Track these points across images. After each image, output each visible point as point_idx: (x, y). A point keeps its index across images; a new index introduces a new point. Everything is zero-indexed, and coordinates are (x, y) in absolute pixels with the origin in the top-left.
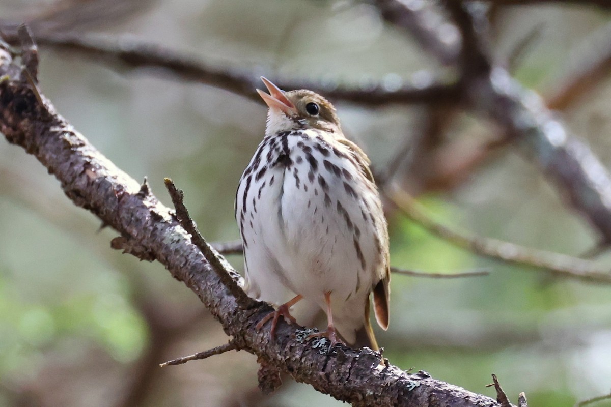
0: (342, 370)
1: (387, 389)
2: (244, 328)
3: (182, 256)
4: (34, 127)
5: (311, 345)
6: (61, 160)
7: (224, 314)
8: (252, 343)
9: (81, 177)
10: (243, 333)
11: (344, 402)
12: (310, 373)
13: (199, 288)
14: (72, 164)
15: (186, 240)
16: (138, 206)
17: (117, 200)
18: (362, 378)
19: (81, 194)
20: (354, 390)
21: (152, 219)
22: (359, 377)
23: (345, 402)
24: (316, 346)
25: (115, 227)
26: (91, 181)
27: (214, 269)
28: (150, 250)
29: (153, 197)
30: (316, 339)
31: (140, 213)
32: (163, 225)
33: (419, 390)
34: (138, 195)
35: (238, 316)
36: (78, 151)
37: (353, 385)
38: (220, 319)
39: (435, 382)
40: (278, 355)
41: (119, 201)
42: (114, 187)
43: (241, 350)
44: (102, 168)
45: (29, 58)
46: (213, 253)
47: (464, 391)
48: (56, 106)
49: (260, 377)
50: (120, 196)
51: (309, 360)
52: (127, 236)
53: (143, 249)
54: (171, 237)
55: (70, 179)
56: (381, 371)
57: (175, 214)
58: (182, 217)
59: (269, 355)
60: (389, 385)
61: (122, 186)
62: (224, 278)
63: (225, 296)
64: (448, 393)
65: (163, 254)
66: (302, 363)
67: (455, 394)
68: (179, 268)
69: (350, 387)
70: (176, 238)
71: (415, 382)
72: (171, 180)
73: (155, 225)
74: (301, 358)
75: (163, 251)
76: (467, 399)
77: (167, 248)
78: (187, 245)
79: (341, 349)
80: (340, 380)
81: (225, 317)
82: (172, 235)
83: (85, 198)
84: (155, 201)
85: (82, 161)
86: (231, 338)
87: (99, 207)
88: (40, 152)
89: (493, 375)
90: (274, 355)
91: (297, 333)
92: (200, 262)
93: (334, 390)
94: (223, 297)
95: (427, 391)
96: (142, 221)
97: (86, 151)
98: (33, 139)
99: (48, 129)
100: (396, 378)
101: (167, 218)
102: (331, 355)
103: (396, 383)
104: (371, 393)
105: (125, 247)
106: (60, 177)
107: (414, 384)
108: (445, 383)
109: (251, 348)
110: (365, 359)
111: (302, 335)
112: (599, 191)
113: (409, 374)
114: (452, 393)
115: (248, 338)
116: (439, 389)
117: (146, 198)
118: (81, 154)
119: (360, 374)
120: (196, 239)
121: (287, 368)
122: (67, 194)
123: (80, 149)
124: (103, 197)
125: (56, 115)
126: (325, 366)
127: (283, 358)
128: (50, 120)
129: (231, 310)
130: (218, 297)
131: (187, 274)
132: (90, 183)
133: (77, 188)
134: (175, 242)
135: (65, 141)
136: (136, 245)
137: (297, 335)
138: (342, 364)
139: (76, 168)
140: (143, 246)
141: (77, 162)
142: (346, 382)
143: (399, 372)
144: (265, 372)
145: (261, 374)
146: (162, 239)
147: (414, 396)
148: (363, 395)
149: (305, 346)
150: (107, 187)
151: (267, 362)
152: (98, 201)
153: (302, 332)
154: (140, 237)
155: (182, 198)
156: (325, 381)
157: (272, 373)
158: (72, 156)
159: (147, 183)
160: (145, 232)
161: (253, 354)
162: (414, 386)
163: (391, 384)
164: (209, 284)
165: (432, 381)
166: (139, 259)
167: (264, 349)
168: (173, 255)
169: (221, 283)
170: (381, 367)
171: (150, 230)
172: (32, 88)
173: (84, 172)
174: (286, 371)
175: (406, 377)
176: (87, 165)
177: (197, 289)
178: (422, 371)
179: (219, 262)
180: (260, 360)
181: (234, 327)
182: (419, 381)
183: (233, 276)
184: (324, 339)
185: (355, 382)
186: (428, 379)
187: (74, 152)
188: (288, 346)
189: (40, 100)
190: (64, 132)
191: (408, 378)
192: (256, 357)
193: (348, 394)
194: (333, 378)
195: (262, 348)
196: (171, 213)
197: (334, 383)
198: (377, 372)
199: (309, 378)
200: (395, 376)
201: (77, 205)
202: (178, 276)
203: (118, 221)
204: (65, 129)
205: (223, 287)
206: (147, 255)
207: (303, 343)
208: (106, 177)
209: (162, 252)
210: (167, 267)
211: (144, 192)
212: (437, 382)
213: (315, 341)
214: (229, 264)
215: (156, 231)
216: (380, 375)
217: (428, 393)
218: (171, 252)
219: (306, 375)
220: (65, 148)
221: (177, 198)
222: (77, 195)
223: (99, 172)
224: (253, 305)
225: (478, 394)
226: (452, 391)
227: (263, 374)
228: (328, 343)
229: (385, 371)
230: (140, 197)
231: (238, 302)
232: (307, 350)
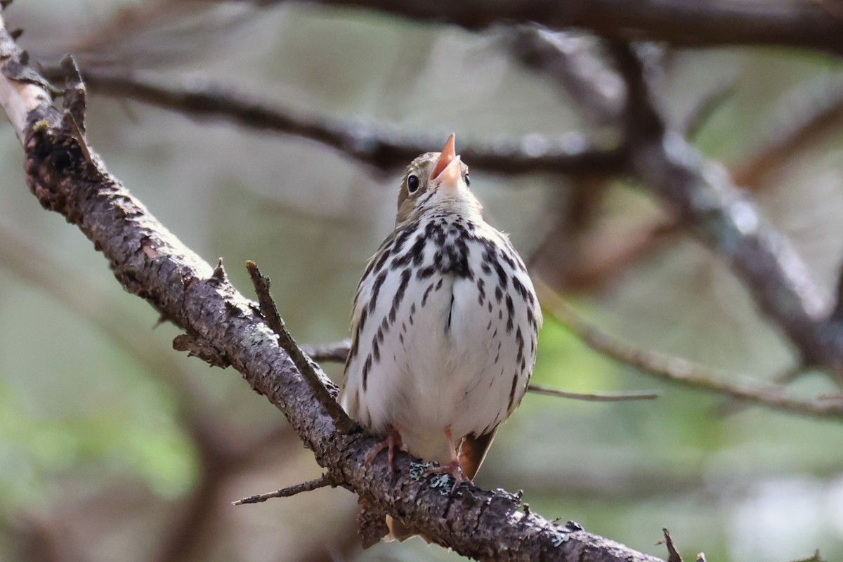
0: (469, 516)
1: (527, 543)
2: (343, 458)
3: (266, 362)
4: (79, 189)
5: (429, 483)
6: (111, 233)
7: (317, 439)
8: (353, 478)
9: (137, 256)
10: (341, 465)
11: (469, 559)
12: (427, 519)
13: (286, 405)
14: (126, 239)
15: (271, 341)
16: (210, 296)
17: (183, 287)
18: (494, 528)
19: (136, 277)
20: (483, 543)
21: (228, 313)
22: (491, 527)
23: (472, 558)
24: (436, 485)
25: (178, 322)
26: (149, 261)
27: (306, 381)
28: (224, 354)
29: (230, 285)
30: (436, 475)
31: (212, 305)
32: (242, 321)
33: (568, 546)
34: (211, 281)
35: (336, 441)
36: (134, 222)
37: (482, 536)
38: (311, 445)
39: (589, 537)
40: (386, 494)
41: (185, 289)
42: (179, 271)
43: (338, 487)
44: (165, 245)
45: (74, 100)
46: (306, 359)
47: (626, 549)
48: (107, 163)
49: (362, 522)
50: (188, 282)
51: (426, 502)
52: (194, 333)
53: (215, 352)
54: (251, 337)
55: (123, 259)
56: (519, 520)
57: (258, 308)
58: (268, 312)
59: (374, 494)
60: (529, 537)
61: (190, 269)
62: (320, 392)
63: (320, 416)
64: (605, 551)
65: (240, 359)
66: (416, 506)
67: (615, 553)
68: (261, 377)
69: (478, 540)
70: (258, 339)
71: (563, 535)
72: (254, 263)
73: (231, 321)
74: (416, 499)
75: (242, 355)
76: (629, 560)
77: (246, 351)
78: (272, 348)
79: (468, 489)
80: (466, 530)
81: (319, 444)
82: (253, 334)
83: (141, 283)
84: (232, 290)
85: (137, 235)
86: (326, 470)
87: (160, 295)
88: (85, 221)
89: (665, 530)
90: (381, 494)
91: (411, 467)
92: (289, 371)
93: (457, 543)
94: (317, 418)
95: (578, 547)
96: (215, 314)
97: (145, 222)
98: (76, 205)
99: (96, 192)
100: (538, 530)
101: (247, 312)
102: (454, 497)
103: (537, 536)
104: (506, 548)
105: (191, 349)
106: (109, 255)
107: (562, 538)
108: (601, 538)
109: (351, 485)
110: (499, 503)
111: (418, 470)
112: (799, 294)
113: (555, 525)
114: (610, 551)
115: (348, 472)
116: (594, 545)
117: (221, 286)
118: (137, 226)
119: (491, 522)
120: (285, 342)
121: (397, 512)
122: (118, 277)
123: (136, 219)
124: (165, 282)
125: (107, 175)
126: (447, 511)
127: (392, 499)
128: (98, 180)
129: (326, 434)
130: (310, 417)
131: (271, 385)
132: (148, 264)
133: (131, 269)
134: (257, 344)
135: (118, 209)
136: (205, 346)
137: (411, 470)
138: (469, 509)
139: (130, 244)
140: (215, 347)
141: (133, 236)
142: (473, 532)
143: (542, 522)
144: (368, 516)
145: (363, 519)
146: (241, 340)
147: (561, 553)
148: (495, 551)
149: (421, 484)
150: (170, 270)
151: (372, 503)
152: (158, 287)
153: (418, 466)
154: (211, 336)
155: (268, 287)
156: (446, 531)
157: (377, 518)
158: (126, 228)
159: (222, 267)
160: (218, 329)
161: (354, 492)
162: (561, 541)
163: (531, 537)
164: (299, 400)
165: (584, 535)
166: (210, 364)
167: (368, 486)
168: (253, 361)
169: (315, 399)
170: (519, 515)
171: (224, 327)
172: (76, 139)
173: (140, 249)
174: (396, 516)
175: (552, 528)
176: (146, 240)
177: (283, 406)
178: (572, 521)
179: (314, 372)
180: (362, 501)
181: (330, 456)
182: (568, 535)
183: (331, 391)
184: (446, 476)
185: (484, 532)
186: (579, 532)
187: (128, 223)
188: (399, 483)
189: (88, 155)
190: (117, 197)
191: (554, 530)
192: (356, 496)
193: (475, 548)
194: (457, 527)
195: (365, 485)
196: (252, 306)
197: (458, 534)
198: (513, 521)
199: (425, 526)
200: (537, 526)
201: (130, 292)
202: (259, 389)
203: (184, 315)
204: (117, 193)
205: (317, 404)
206: (220, 360)
207: (420, 480)
208: (169, 256)
209: (239, 356)
210: (245, 376)
211: (218, 278)
212: (591, 536)
213: (434, 478)
214: (325, 375)
215: (232, 328)
216: (518, 524)
217: (579, 551)
218: (251, 356)
219: (421, 522)
220: (117, 217)
221: (261, 288)
222: (130, 279)
223: (160, 249)
224: (355, 429)
225: (644, 553)
226: (610, 548)
227: (365, 519)
228: (451, 481)
229: (524, 519)
230: (213, 284)
231: (336, 424)
232: (424, 489)
